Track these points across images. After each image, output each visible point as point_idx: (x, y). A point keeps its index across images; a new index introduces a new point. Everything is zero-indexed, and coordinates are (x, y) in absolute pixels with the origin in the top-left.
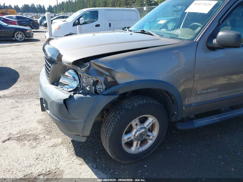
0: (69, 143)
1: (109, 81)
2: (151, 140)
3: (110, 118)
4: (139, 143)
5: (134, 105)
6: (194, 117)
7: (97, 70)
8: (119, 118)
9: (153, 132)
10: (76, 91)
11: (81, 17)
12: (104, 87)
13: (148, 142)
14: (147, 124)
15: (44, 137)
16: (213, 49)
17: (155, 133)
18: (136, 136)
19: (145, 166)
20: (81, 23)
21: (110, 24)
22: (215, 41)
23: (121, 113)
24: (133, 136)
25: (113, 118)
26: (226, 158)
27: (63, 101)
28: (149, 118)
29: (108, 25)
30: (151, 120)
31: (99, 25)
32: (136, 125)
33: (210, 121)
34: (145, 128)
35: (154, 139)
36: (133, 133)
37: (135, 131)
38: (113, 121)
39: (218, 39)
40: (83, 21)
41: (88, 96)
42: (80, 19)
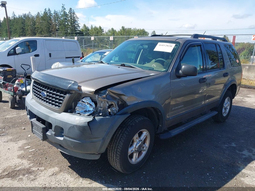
0: (67, 170)
1: (119, 104)
2: (144, 150)
3: (118, 135)
4: (138, 154)
5: (136, 122)
6: (167, 129)
7: (111, 96)
8: (127, 133)
9: (145, 144)
10: (93, 114)
11: (17, 46)
12: (117, 108)
13: (142, 153)
14: (143, 137)
15: (38, 169)
16: (179, 77)
17: (147, 144)
18: (136, 148)
19: (144, 173)
20: (17, 52)
21: (50, 54)
22: (180, 71)
23: (128, 130)
24: (134, 149)
25: (122, 134)
26: (195, 156)
27: (87, 124)
28: (144, 132)
29: (49, 55)
30: (145, 133)
31: (39, 55)
32: (137, 138)
33: (180, 130)
34: (141, 140)
35: (147, 149)
36: (134, 145)
37: (135, 143)
38: (122, 137)
39: (182, 70)
40: (20, 51)
41: (107, 117)
42: (16, 48)
